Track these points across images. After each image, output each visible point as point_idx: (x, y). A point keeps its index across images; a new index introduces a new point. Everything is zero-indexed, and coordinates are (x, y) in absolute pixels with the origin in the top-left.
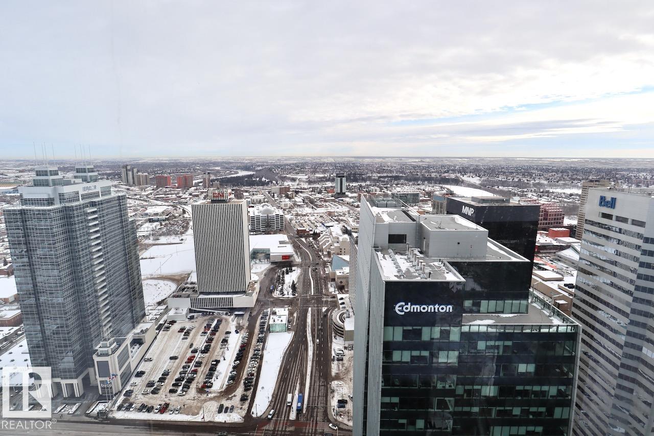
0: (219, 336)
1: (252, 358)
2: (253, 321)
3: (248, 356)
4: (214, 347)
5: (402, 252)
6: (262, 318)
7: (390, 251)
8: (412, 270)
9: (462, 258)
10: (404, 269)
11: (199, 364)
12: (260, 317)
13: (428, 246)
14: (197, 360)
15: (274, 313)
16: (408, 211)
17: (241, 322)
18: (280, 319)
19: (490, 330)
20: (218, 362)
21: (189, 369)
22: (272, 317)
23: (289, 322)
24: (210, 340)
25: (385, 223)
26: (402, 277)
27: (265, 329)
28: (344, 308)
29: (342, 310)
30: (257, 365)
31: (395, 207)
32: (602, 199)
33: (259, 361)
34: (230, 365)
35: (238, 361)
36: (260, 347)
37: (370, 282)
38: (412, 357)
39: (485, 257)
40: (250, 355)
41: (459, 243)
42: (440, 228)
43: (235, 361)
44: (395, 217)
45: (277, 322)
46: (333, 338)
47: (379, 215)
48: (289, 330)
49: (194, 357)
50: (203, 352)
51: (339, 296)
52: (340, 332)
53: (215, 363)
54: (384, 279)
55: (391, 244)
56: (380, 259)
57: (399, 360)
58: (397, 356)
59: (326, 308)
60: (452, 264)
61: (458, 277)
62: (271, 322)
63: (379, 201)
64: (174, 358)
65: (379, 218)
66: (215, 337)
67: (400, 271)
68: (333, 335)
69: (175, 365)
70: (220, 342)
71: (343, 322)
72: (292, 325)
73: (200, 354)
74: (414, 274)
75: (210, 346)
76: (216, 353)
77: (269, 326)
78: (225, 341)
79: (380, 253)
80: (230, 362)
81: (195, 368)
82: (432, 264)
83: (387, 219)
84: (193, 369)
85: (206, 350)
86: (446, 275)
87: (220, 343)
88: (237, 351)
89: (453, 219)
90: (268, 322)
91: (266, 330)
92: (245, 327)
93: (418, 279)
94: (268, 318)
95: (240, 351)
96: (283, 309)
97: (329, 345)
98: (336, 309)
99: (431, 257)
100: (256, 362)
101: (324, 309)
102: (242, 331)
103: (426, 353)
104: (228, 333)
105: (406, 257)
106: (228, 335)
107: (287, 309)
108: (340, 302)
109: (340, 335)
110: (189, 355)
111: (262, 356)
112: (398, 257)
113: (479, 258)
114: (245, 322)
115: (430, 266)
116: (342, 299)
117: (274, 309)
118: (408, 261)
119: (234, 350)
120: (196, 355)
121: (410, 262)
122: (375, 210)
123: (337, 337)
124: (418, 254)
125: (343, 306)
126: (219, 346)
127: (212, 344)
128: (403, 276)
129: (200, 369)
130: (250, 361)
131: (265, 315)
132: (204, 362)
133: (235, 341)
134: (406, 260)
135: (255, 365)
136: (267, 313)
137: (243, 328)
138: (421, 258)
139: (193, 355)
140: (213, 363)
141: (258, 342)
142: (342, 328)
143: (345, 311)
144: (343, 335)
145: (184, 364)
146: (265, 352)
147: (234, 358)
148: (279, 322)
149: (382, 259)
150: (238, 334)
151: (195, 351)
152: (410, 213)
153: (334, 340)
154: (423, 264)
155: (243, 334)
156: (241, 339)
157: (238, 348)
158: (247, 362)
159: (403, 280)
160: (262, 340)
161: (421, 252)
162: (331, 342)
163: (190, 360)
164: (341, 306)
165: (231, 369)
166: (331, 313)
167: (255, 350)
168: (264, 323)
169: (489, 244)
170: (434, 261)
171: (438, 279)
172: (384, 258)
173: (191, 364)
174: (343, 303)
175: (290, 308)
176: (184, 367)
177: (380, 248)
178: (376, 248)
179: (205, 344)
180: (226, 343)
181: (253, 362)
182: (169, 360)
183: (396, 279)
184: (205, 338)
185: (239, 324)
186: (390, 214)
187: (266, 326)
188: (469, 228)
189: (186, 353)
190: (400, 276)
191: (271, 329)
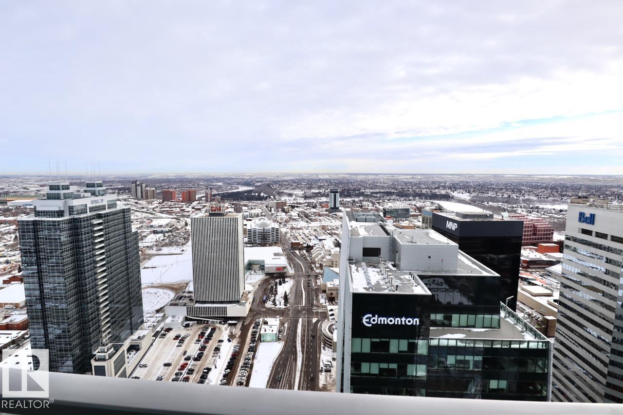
0: (213, 344)
1: (242, 367)
2: (244, 330)
3: (239, 365)
4: (206, 355)
5: (376, 265)
6: (254, 328)
7: (363, 264)
8: (382, 282)
9: (432, 272)
10: (373, 282)
11: (191, 371)
12: (252, 327)
13: (399, 259)
14: (189, 367)
15: (266, 323)
16: (386, 225)
17: (234, 331)
18: (271, 329)
19: (460, 344)
20: (209, 370)
21: (182, 376)
22: (263, 326)
23: (280, 332)
24: (203, 348)
25: (360, 237)
26: (371, 289)
27: (256, 339)
28: (334, 319)
29: (331, 322)
30: (247, 374)
31: (374, 221)
32: (582, 215)
33: (248, 370)
34: (221, 373)
35: (229, 370)
36: (251, 356)
37: (345, 293)
38: (380, 369)
39: (455, 271)
40: (241, 364)
41: (430, 257)
42: (412, 242)
43: (226, 369)
44: (372, 231)
45: (268, 332)
46: (322, 349)
47: (356, 229)
48: (279, 339)
49: (187, 364)
50: (196, 359)
51: (329, 308)
52: (328, 343)
53: (206, 371)
54: (351, 291)
55: (365, 257)
56: (352, 271)
57: (368, 372)
58: (365, 368)
59: (316, 319)
60: (422, 277)
61: (426, 291)
62: (262, 332)
63: (359, 216)
64: (167, 365)
65: (354, 232)
66: (208, 345)
67: (369, 283)
68: (322, 346)
69: (169, 371)
70: (213, 350)
71: (332, 333)
72: (282, 335)
73: (193, 361)
74: (383, 287)
75: (203, 353)
76: (208, 361)
77: (260, 335)
78: (217, 349)
79: (354, 265)
80: (221, 370)
81: (188, 376)
82: (402, 277)
83: (363, 233)
84: (186, 375)
85: (198, 358)
86: (414, 288)
87: (213, 351)
88: (228, 360)
89: (427, 234)
90: (260, 332)
91: (257, 339)
92: (237, 336)
93: (386, 292)
94: (259, 327)
95: (231, 359)
96: (274, 319)
97: (318, 356)
98: (326, 321)
99: (403, 270)
100: (246, 372)
101: (314, 320)
102: (234, 340)
103: (394, 366)
104: (221, 341)
105: (378, 270)
106: (220, 343)
107: (278, 319)
108: (330, 313)
109: (328, 346)
110: (183, 362)
111: (252, 365)
112: (370, 270)
113: (446, 272)
114: (237, 331)
115: (400, 279)
116: (332, 310)
117: (266, 319)
118: (380, 274)
119: (226, 359)
120: (189, 362)
121: (383, 274)
122: (354, 223)
123: (326, 348)
124: (391, 267)
125: (333, 317)
126: (212, 354)
127: (205, 352)
128: (372, 288)
129: (192, 377)
130: (241, 370)
131: (257, 325)
132: (196, 369)
133: (227, 349)
134: (378, 272)
135: (245, 374)
136: (259, 322)
137: (236, 337)
138: (391, 271)
139: (186, 362)
140: (205, 371)
141: (249, 351)
142: (331, 340)
143: (334, 322)
144: (331, 346)
145: (177, 371)
146: (255, 361)
147: (225, 367)
148: (270, 332)
149: (355, 271)
150: (231, 343)
151: (188, 359)
152: (387, 228)
154: (391, 277)
155: (235, 342)
156: (233, 348)
157: (229, 356)
158: (237, 371)
159: (371, 292)
160: (253, 350)
161: (394, 266)
162: (320, 353)
163: (183, 367)
164: (331, 317)
165: (221, 377)
166: (321, 324)
167: (245, 359)
168: (256, 332)
169: (460, 257)
170: (405, 274)
171: (405, 292)
172: (357, 270)
173: (183, 372)
174: (333, 315)
175: (281, 318)
176: (177, 374)
177: (354, 261)
178: (351, 261)
179: (199, 352)
180: (218, 351)
181: (243, 371)
182: (163, 367)
183: (364, 291)
184: (199, 346)
185: (232, 333)
186: (367, 229)
187: (257, 336)
188: (440, 242)
189: (179, 360)
190: (369, 288)
191: (262, 339)
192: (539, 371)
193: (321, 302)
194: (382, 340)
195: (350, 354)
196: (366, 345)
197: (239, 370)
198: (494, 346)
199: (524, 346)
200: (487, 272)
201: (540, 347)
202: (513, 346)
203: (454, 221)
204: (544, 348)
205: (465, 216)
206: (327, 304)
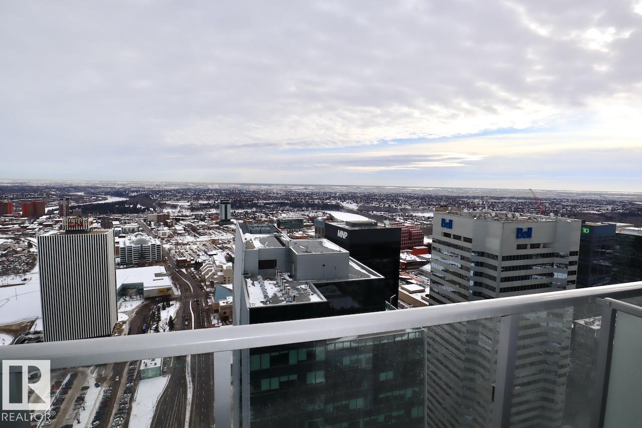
1: (116, 415)
3: (112, 412)
4: (64, 410)
5: (272, 277)
7: (260, 277)
8: (279, 294)
9: (327, 279)
10: (270, 295)
13: (296, 269)
16: (281, 236)
17: (103, 372)
19: (354, 345)
22: (143, 361)
23: (165, 364)
24: (59, 401)
25: (255, 249)
26: (268, 303)
27: (135, 377)
30: (123, 421)
31: (269, 232)
32: (443, 220)
33: (125, 416)
35: (98, 422)
36: (128, 399)
37: (241, 310)
38: (281, 383)
39: (348, 277)
40: (114, 412)
41: (324, 265)
42: (307, 252)
43: (94, 421)
44: (267, 243)
45: (150, 366)
47: (251, 242)
48: (163, 373)
54: (248, 306)
55: (261, 270)
56: (248, 285)
57: (268, 388)
58: (265, 385)
60: (317, 286)
61: (321, 299)
62: (142, 367)
63: (253, 227)
65: (249, 244)
66: (67, 396)
67: (266, 296)
70: (74, 401)
72: (168, 367)
74: (281, 299)
76: (67, 416)
77: (139, 371)
78: (80, 399)
79: (250, 279)
80: (87, 424)
82: (299, 287)
83: (257, 245)
86: (311, 297)
88: (96, 409)
89: (321, 243)
90: (139, 367)
92: (108, 378)
93: (284, 303)
94: (138, 362)
95: (100, 408)
99: (300, 280)
100: (122, 419)
102: (105, 384)
103: (294, 377)
105: (275, 282)
106: (85, 391)
111: (130, 410)
112: (267, 283)
113: (339, 278)
114: (108, 372)
115: (297, 289)
118: (277, 286)
121: (278, 286)
122: (248, 236)
124: (288, 278)
126: (72, 406)
127: (63, 406)
128: (269, 301)
130: (114, 419)
133: (95, 396)
134: (275, 285)
135: (120, 422)
137: (106, 380)
138: (287, 282)
141: (125, 393)
146: (134, 405)
147: (92, 419)
148: (153, 366)
149: (251, 285)
150: (99, 388)
152: (282, 238)
154: (288, 288)
156: (102, 394)
157: (98, 405)
158: (109, 420)
159: (269, 305)
160: (131, 390)
161: (290, 277)
167: (120, 405)
168: (134, 369)
169: (351, 263)
170: (302, 284)
171: (302, 301)
172: (253, 284)
177: (250, 275)
178: (246, 275)
179: (53, 407)
180: (81, 402)
181: (118, 419)
183: (262, 305)
184: (53, 400)
185: (101, 375)
186: (262, 241)
187: (136, 373)
188: (333, 250)
190: (266, 301)
191: (142, 375)
192: (417, 358)
193: (213, 324)
194: (281, 353)
195: (249, 373)
196: (265, 361)
197: (112, 419)
198: (382, 342)
199: (405, 338)
200: (375, 276)
201: (417, 336)
202: (396, 339)
203: (344, 230)
204: (420, 336)
205: (353, 224)
206: (220, 324)
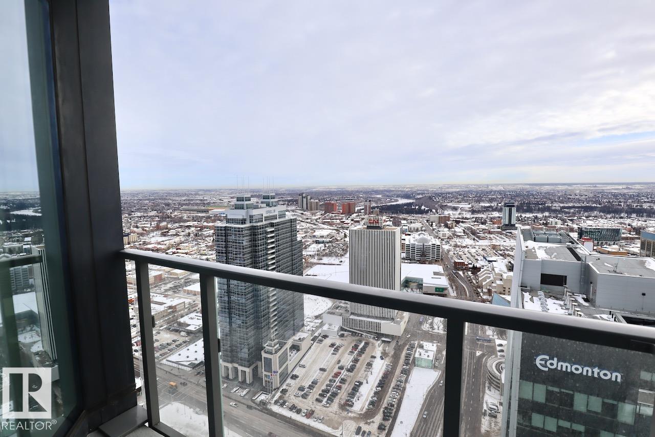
0: (364, 358)
1: (394, 388)
2: (398, 350)
3: (390, 384)
4: (359, 369)
5: (559, 296)
6: (408, 349)
7: (541, 293)
11: (343, 381)
12: (406, 348)
13: (594, 293)
14: (342, 377)
15: (421, 347)
16: (576, 248)
17: (387, 349)
18: (427, 354)
20: (361, 383)
21: (335, 384)
22: (418, 350)
23: (436, 359)
24: (356, 361)
25: (538, 260)
27: (410, 361)
28: (503, 356)
29: (500, 359)
30: (398, 397)
31: (560, 242)
33: (400, 393)
34: (372, 389)
35: (380, 388)
36: (403, 379)
38: (559, 427)
40: (392, 385)
41: (644, 294)
42: (615, 272)
43: (377, 387)
44: (555, 254)
45: (423, 356)
46: (487, 388)
47: (533, 251)
48: (435, 367)
49: (340, 373)
50: (349, 370)
51: (498, 342)
52: (495, 383)
53: (358, 384)
55: (544, 286)
56: (525, 300)
57: (541, 426)
58: (537, 420)
59: (481, 352)
62: (417, 355)
63: (538, 235)
64: (322, 370)
65: (529, 254)
66: (361, 359)
68: (487, 385)
69: (323, 376)
70: (365, 364)
71: (500, 373)
72: (439, 363)
73: (346, 371)
75: (355, 366)
76: (360, 374)
77: (414, 359)
78: (369, 365)
79: (528, 293)
80: (372, 386)
81: (340, 384)
82: (598, 316)
83: (541, 255)
84: (338, 384)
85: (351, 370)
87: (365, 366)
88: (380, 378)
89: (642, 263)
90: (414, 355)
91: (411, 363)
92: (390, 355)
94: (414, 350)
95: (383, 377)
96: (431, 344)
97: (481, 396)
98: (494, 356)
99: (599, 307)
100: (398, 394)
101: (478, 353)
102: (387, 359)
103: (579, 428)
104: (374, 357)
105: (562, 303)
106: (373, 359)
107: (435, 345)
108: (499, 348)
109: (495, 387)
110: (336, 370)
111: (404, 389)
112: (550, 302)
114: (390, 350)
116: (501, 345)
117: (421, 342)
118: (564, 308)
119: (377, 377)
120: (342, 371)
121: (566, 309)
122: (531, 244)
123: (492, 389)
124: (582, 301)
125: (502, 354)
126: (364, 368)
127: (358, 365)
129: (344, 387)
130: (392, 391)
131: (412, 347)
132: (349, 380)
133: (380, 367)
134: (561, 306)
135: (396, 397)
136: (414, 344)
137: (389, 356)
138: (580, 305)
139: (339, 371)
140: (356, 383)
141: (402, 373)
142: (499, 380)
143: (503, 360)
144: (499, 387)
145: (330, 378)
146: (408, 386)
147: (376, 384)
148: (426, 357)
149: (529, 301)
150: (383, 361)
151: (341, 368)
152: (578, 251)
153: (487, 391)
154: (579, 313)
155: (387, 361)
156: (385, 367)
157: (381, 375)
158: (388, 391)
160: (406, 372)
161: (586, 300)
162: (484, 392)
163: (337, 375)
164: (499, 354)
165: (372, 394)
166: (486, 360)
167: (398, 381)
168: (410, 355)
170: (603, 313)
172: (532, 300)
173: (337, 380)
174: (502, 351)
175: (439, 344)
176: (330, 381)
177: (528, 288)
178: (524, 288)
179: (351, 363)
180: (370, 367)
181: (395, 393)
182: (319, 371)
184: (352, 358)
185: (385, 350)
186: (547, 251)
187: (411, 359)
189: (333, 368)
191: (416, 363)
193: (487, 334)
194: (562, 390)
195: (518, 399)
196: (539, 393)
197: (390, 390)
206: (496, 337)
